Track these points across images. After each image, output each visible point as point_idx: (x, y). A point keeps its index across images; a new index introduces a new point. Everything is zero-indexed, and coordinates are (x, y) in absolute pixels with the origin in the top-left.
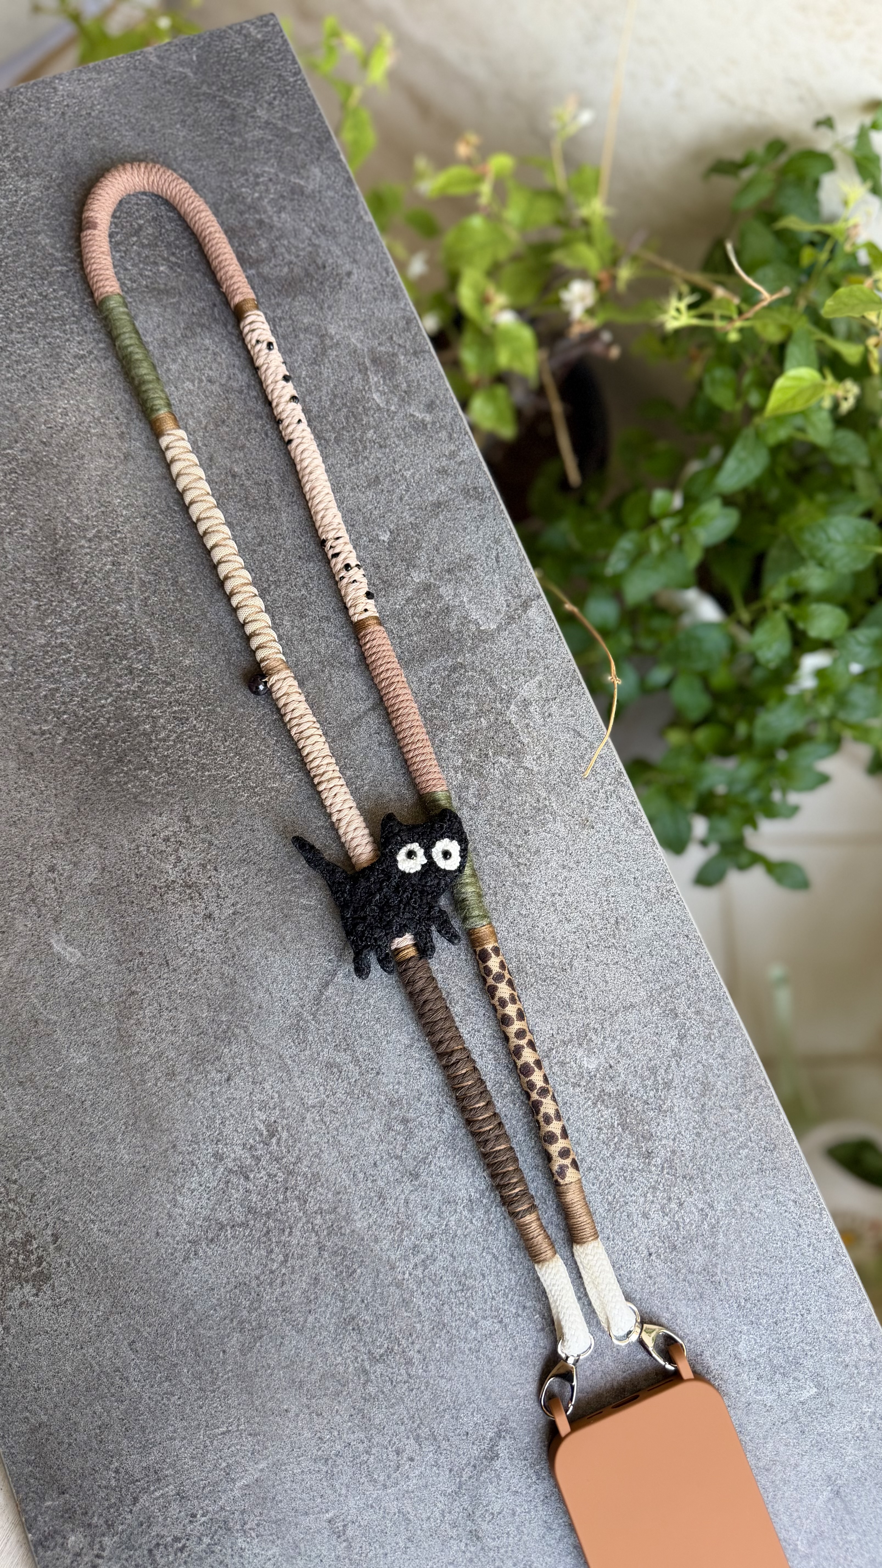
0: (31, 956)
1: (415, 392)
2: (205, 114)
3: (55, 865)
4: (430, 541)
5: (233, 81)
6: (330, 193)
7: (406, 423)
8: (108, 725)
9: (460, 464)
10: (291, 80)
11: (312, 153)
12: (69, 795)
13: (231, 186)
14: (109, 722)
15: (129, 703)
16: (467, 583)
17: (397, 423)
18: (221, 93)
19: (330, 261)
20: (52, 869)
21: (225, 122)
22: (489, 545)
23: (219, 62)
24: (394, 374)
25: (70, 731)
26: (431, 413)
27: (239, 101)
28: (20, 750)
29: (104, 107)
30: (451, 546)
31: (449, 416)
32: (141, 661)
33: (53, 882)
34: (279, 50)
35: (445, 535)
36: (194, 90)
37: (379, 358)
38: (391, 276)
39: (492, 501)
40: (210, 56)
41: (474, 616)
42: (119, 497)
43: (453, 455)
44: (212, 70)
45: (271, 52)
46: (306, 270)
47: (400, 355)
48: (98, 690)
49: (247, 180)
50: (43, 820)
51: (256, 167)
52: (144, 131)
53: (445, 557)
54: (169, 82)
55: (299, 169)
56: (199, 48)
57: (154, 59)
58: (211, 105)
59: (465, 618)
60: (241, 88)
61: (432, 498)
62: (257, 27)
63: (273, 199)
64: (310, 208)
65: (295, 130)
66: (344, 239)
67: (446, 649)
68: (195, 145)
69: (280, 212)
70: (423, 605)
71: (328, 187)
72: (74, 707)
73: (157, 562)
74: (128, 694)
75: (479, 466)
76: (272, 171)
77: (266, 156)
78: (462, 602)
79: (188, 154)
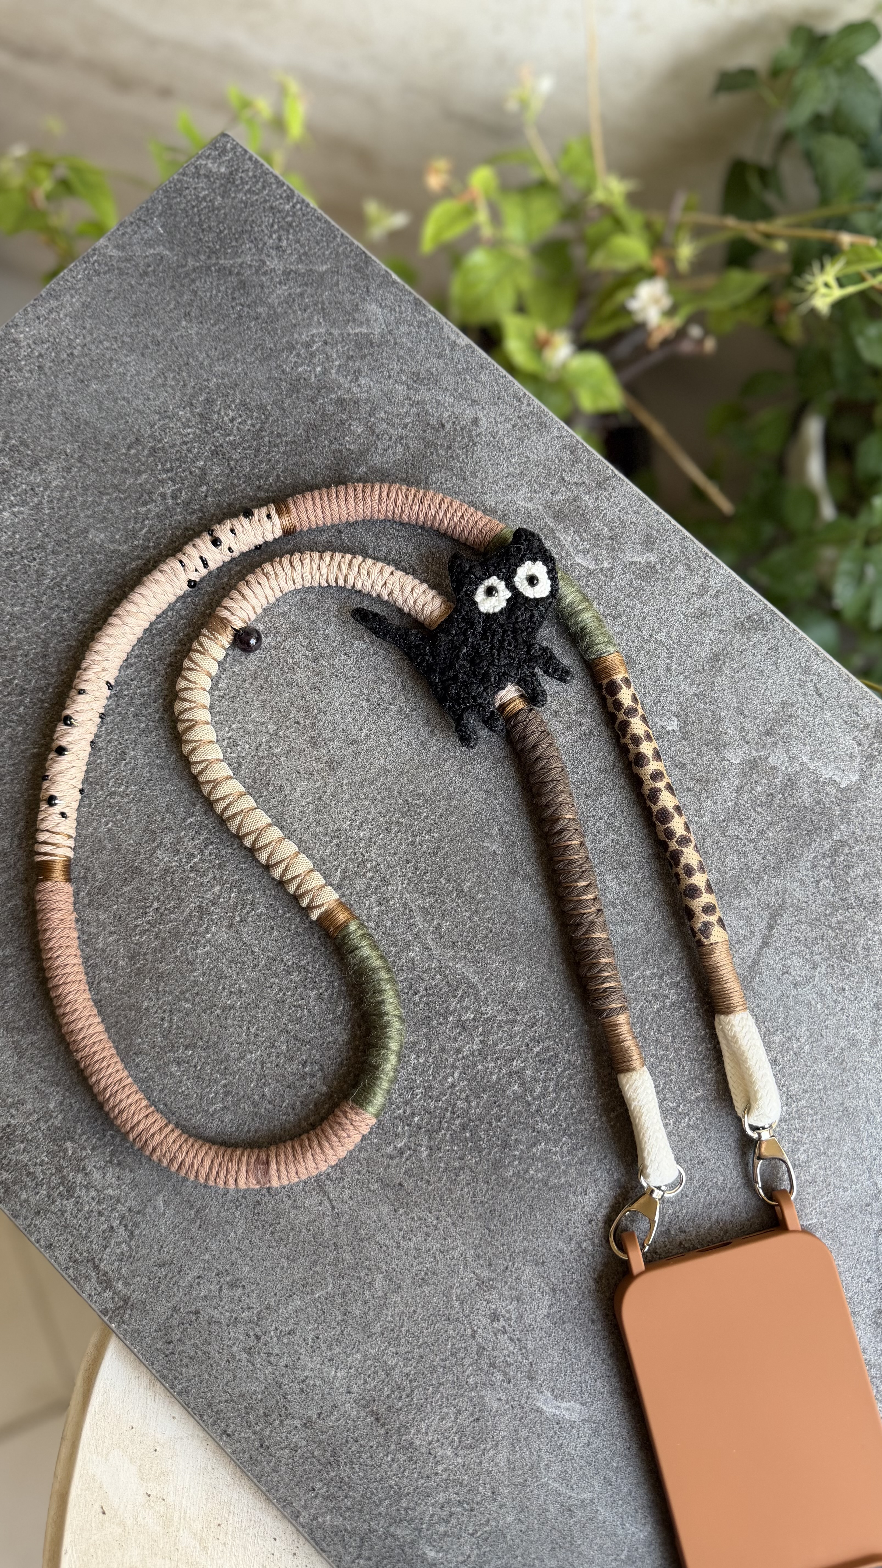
0: (524, 1433)
1: (622, 533)
2: (208, 294)
3: (496, 1310)
4: (728, 707)
5: (221, 239)
6: (404, 329)
7: (629, 576)
8: (470, 1107)
9: (717, 597)
10: (287, 207)
11: (357, 287)
12: (469, 1217)
13: (283, 371)
14: (469, 1102)
15: (480, 1067)
16: (797, 738)
17: (621, 580)
18: (214, 261)
19: (446, 414)
20: (495, 1317)
21: (237, 294)
22: (800, 679)
23: (191, 222)
24: (587, 521)
25: (431, 1134)
26: (652, 550)
27: (239, 260)
28: (385, 1186)
29: (84, 338)
30: (756, 701)
31: (676, 543)
32: (467, 1009)
33: (505, 1332)
34: (255, 176)
35: (741, 691)
36: (180, 270)
37: (561, 511)
38: (525, 402)
39: (776, 624)
40: (178, 219)
41: (826, 774)
42: (346, 818)
43: (703, 589)
44: (188, 235)
45: (247, 183)
46: (424, 439)
47: (582, 496)
48: (438, 1068)
49: (298, 355)
50: (455, 1261)
51: (300, 334)
52: (147, 347)
53: (756, 718)
54: (146, 273)
55: (352, 314)
56: (160, 215)
57: (115, 253)
58: (209, 280)
59: (817, 782)
60: (234, 244)
61: (705, 653)
62: (214, 159)
63: (340, 366)
64: (389, 358)
65: (324, 268)
66: (448, 380)
67: (815, 829)
68: (216, 339)
69: (357, 380)
70: (759, 789)
71: (398, 323)
72: (422, 1103)
73: (427, 877)
74: (474, 1056)
75: (740, 589)
76: (322, 330)
77: (306, 315)
78: (802, 763)
79: (212, 353)
